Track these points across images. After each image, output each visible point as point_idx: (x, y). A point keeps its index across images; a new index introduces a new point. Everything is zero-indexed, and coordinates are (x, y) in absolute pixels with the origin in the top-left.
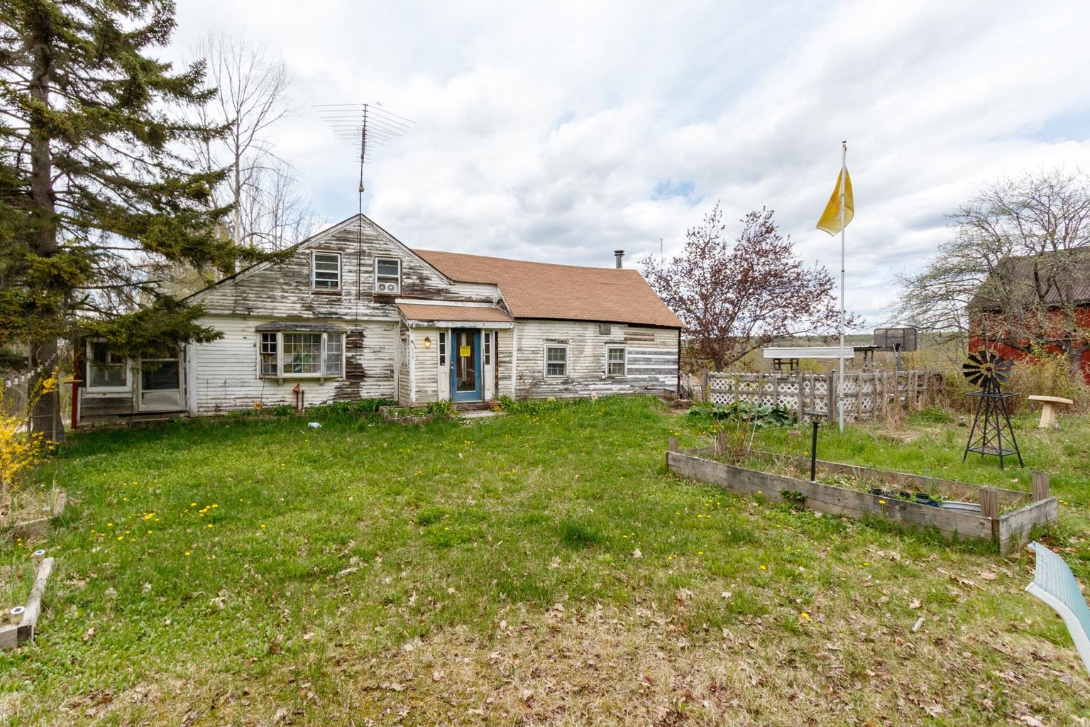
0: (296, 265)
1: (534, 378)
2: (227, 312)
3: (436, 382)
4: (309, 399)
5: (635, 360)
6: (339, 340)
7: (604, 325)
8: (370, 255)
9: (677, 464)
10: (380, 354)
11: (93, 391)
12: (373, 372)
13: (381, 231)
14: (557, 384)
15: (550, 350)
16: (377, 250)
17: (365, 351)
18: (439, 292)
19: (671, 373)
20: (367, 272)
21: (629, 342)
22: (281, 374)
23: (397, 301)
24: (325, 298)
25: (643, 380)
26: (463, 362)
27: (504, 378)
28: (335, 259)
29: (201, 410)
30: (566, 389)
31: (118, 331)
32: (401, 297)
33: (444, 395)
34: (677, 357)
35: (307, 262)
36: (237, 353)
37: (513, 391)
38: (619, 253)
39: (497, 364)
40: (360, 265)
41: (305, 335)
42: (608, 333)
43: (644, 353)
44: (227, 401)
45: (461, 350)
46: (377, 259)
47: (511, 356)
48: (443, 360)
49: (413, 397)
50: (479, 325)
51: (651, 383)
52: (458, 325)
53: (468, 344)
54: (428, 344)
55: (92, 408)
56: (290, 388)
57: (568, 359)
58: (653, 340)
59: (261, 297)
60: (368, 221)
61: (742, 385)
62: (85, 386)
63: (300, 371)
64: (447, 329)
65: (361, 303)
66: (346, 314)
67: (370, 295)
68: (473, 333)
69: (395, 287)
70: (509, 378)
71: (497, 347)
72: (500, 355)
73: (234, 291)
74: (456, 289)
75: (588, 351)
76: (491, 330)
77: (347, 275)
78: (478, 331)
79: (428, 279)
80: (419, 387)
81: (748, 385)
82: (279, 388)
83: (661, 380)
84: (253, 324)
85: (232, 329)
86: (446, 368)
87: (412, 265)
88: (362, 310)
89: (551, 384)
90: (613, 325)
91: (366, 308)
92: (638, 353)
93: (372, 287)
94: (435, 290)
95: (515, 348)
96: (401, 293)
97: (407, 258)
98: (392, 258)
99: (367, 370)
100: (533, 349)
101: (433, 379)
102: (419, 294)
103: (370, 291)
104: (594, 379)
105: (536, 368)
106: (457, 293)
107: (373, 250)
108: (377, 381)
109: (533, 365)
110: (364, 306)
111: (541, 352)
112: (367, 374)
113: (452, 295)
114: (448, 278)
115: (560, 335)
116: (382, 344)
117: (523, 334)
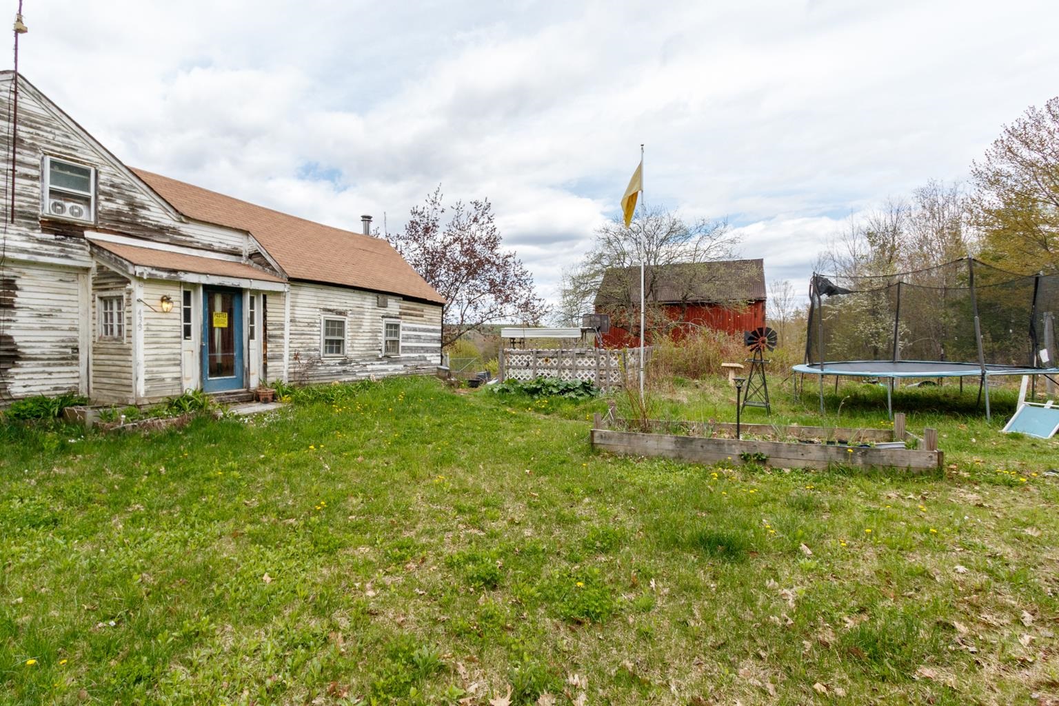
1: (310, 357)
3: (179, 365)
5: (407, 338)
7: (382, 295)
8: (33, 148)
10: (52, 321)
12: (37, 351)
13: (58, 113)
15: (327, 322)
16: (49, 143)
17: (19, 313)
18: (161, 230)
19: (436, 352)
20: (26, 176)
21: (403, 317)
23: (89, 234)
25: (414, 359)
26: (217, 334)
27: (274, 358)
30: (344, 371)
32: (95, 229)
33: (191, 383)
34: (440, 335)
37: (285, 375)
38: (367, 219)
39: (265, 338)
40: (14, 162)
42: (385, 306)
43: (415, 330)
45: (215, 318)
46: (48, 159)
47: (283, 329)
48: (187, 332)
49: (141, 388)
51: (420, 362)
52: (214, 281)
53: (223, 310)
54: (166, 306)
57: (346, 334)
58: (422, 316)
60: (31, 89)
61: (540, 361)
64: (195, 286)
65: (13, 229)
67: (33, 217)
68: (232, 296)
69: (85, 211)
70: (279, 357)
71: (265, 316)
72: (269, 328)
74: (188, 229)
76: (258, 292)
78: (242, 292)
79: (143, 207)
80: (152, 372)
81: (547, 360)
83: (428, 359)
86: (193, 344)
87: (117, 180)
88: (17, 241)
89: (329, 365)
90: (390, 297)
91: (24, 238)
92: (410, 330)
93: (38, 204)
94: (156, 226)
95: (287, 319)
96: (96, 222)
97: (108, 168)
98: (77, 161)
99: (25, 347)
100: (309, 321)
101: (174, 360)
102: (129, 230)
103: (33, 211)
104: (372, 358)
105: (311, 345)
106: (191, 237)
107: (41, 141)
108: (44, 365)
109: (308, 341)
110: (19, 234)
111: (317, 325)
112: (24, 353)
113: (184, 238)
114: (177, 211)
115: (338, 304)
116: (56, 303)
117: (298, 300)
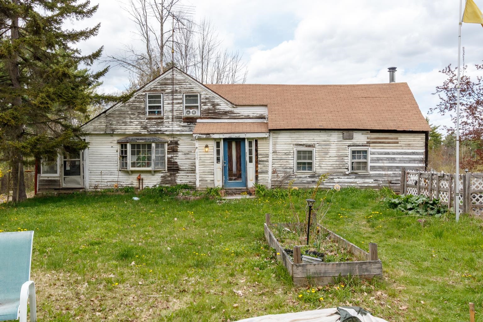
0: (138, 102)
1: (285, 172)
2: (102, 132)
3: (213, 174)
4: (146, 184)
5: (378, 160)
6: (163, 147)
7: (347, 132)
8: (180, 92)
10: (189, 156)
11: (44, 176)
12: (184, 167)
13: (187, 76)
14: (306, 177)
15: (299, 152)
16: (185, 89)
17: (179, 153)
18: (226, 113)
20: (179, 103)
21: (371, 145)
22: (130, 168)
23: (198, 121)
24: (154, 122)
25: (389, 176)
27: (262, 172)
28: (159, 97)
29: (91, 188)
30: (313, 182)
32: (201, 118)
33: (219, 183)
34: (423, 156)
35: (144, 100)
36: (108, 155)
37: (270, 181)
38: (392, 70)
39: (257, 162)
40: (173, 99)
41: (142, 144)
42: (351, 138)
43: (388, 154)
44: (103, 183)
46: (184, 94)
47: (268, 157)
49: (198, 183)
50: (242, 136)
53: (236, 149)
54: (207, 149)
55: (43, 185)
56: (135, 176)
57: (314, 158)
58: (397, 143)
59: (119, 123)
62: (40, 173)
63: (140, 166)
65: (175, 123)
66: (166, 131)
67: (180, 118)
69: (197, 112)
70: (266, 172)
71: (256, 151)
72: (259, 157)
73: (105, 120)
74: (237, 110)
75: (333, 152)
76: (253, 139)
77: (166, 106)
78: (244, 139)
79: (218, 105)
80: (202, 177)
82: (130, 177)
84: (116, 139)
85: (106, 142)
86: (220, 165)
87: (207, 96)
88: (176, 128)
89: (300, 178)
90: (354, 132)
91: (178, 126)
92: (381, 154)
93: (182, 112)
94: (223, 112)
95: (271, 151)
96: (201, 115)
97: (204, 92)
98: (194, 93)
99: (181, 166)
100: (286, 152)
101: (211, 172)
102: (212, 116)
103: (181, 116)
104: (339, 174)
105: (288, 165)
106: (239, 113)
107: (182, 89)
108: (186, 173)
109: (285, 163)
110: (177, 125)
111: (291, 154)
112: (180, 168)
113: (236, 115)
114: (231, 103)
115: (307, 141)
116: (190, 149)
117: (278, 141)
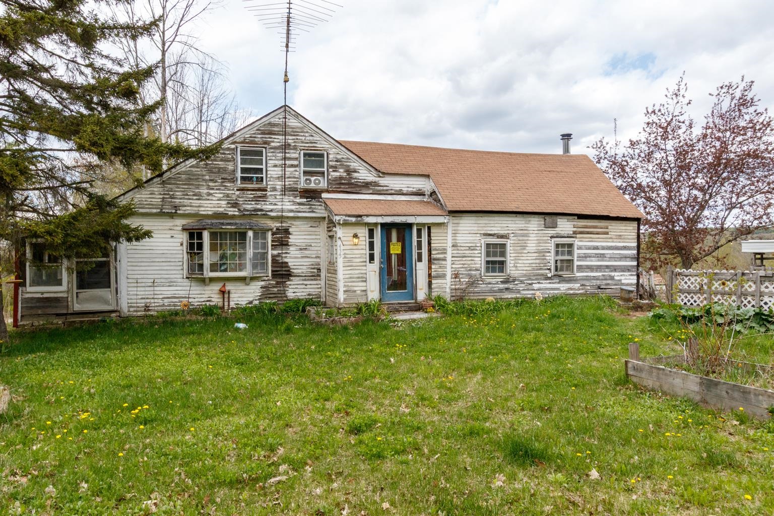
0: (221, 160)
1: (470, 276)
2: (155, 211)
3: (365, 281)
4: (235, 299)
5: (585, 257)
6: (265, 238)
7: (550, 217)
8: (295, 148)
9: (639, 375)
10: (307, 252)
11: (32, 291)
12: (300, 271)
13: (307, 123)
14: (497, 283)
15: (488, 245)
16: (302, 142)
17: (291, 248)
18: (367, 185)
19: (629, 270)
20: (292, 166)
21: (578, 236)
22: (208, 274)
23: (324, 195)
24: (250, 194)
25: (595, 278)
26: (394, 260)
27: (438, 277)
28: (260, 153)
29: (132, 309)
30: (507, 289)
31: (55, 231)
32: (328, 191)
33: (374, 295)
34: (635, 252)
35: (233, 157)
36: (165, 252)
37: (448, 290)
38: (567, 137)
39: (430, 261)
40: (285, 159)
41: (231, 233)
42: (554, 226)
43: (596, 248)
44: (156, 301)
45: (391, 247)
46: (302, 152)
47: (445, 253)
48: (372, 258)
49: (341, 296)
50: (410, 220)
51: (605, 282)
52: (388, 220)
53: (398, 240)
54: (356, 240)
55: (32, 308)
56: (217, 287)
57: (508, 255)
58: (607, 233)
59: (187, 195)
60: (293, 113)
61: (716, 285)
62: (25, 286)
63: (225, 270)
64: (376, 224)
65: (286, 198)
66: (271, 211)
67: (295, 190)
68: (404, 229)
69: (322, 181)
70: (443, 276)
71: (429, 244)
72: (433, 252)
73: (161, 189)
74: (385, 181)
75: (532, 246)
76: (424, 225)
77: (272, 169)
78: (410, 226)
79: (355, 172)
80: (348, 286)
81: (724, 284)
82: (206, 288)
83: (616, 278)
84: (180, 222)
85: (160, 228)
86: (375, 266)
87: (339, 157)
88: (288, 206)
89: (490, 283)
90: (560, 217)
91: (291, 203)
92: (589, 248)
93: (298, 181)
94: (363, 182)
95: (450, 244)
96: (328, 187)
97: (334, 150)
98: (317, 150)
99: (294, 269)
100: (470, 245)
101: (362, 278)
102: (347, 188)
103: (296, 186)
104: (539, 277)
105: (473, 266)
106: (387, 186)
107: (299, 143)
108: (303, 280)
109: (469, 262)
110: (289, 201)
111: (478, 248)
112: (293, 273)
113: (382, 188)
114: (376, 169)
115: (499, 229)
116: (309, 241)
117: (459, 228)
